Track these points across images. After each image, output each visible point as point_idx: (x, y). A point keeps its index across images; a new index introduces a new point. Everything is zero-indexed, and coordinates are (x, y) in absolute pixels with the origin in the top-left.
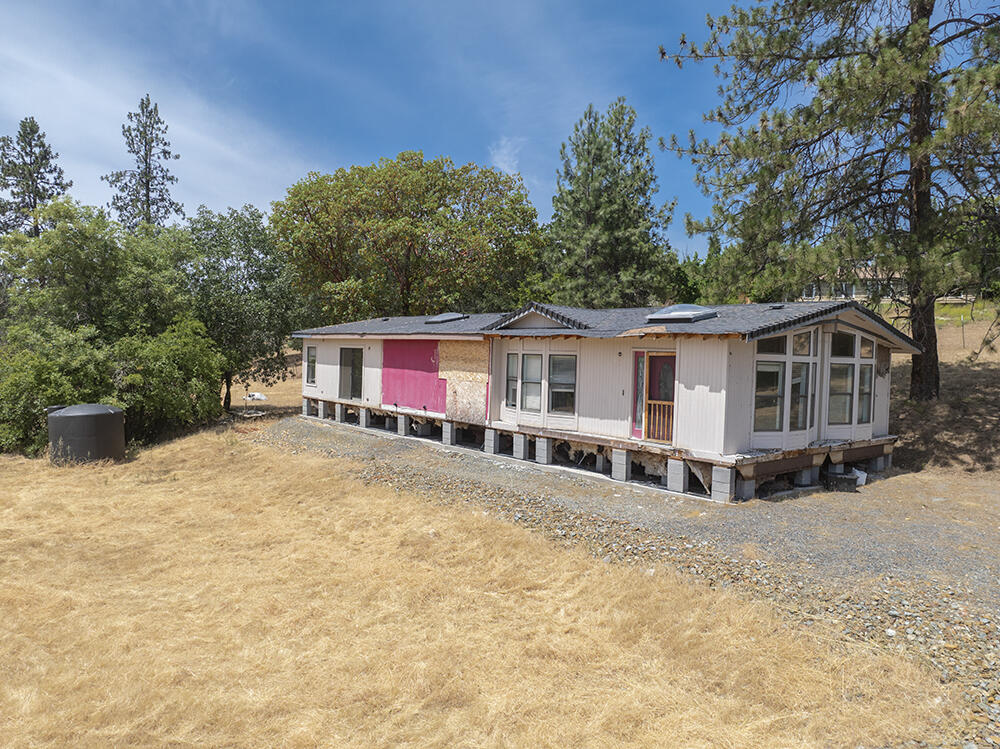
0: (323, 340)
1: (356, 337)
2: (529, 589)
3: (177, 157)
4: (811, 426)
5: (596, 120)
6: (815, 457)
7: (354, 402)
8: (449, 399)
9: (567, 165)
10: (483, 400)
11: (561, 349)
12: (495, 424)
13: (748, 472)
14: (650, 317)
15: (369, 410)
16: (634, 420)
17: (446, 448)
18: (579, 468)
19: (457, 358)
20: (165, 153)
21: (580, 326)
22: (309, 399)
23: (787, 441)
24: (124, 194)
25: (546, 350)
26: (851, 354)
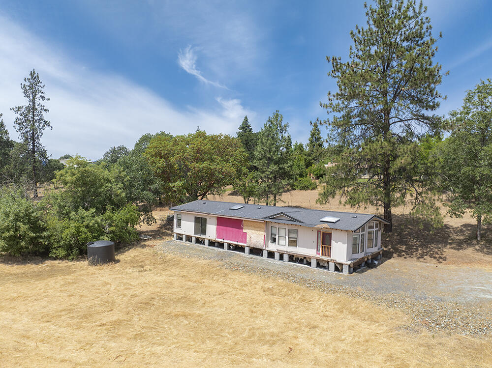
0: (186, 213)
3: (49, 99)
6: (365, 259)
7: (202, 236)
8: (248, 239)
10: (263, 241)
11: (292, 227)
12: (267, 249)
14: (321, 220)
15: (209, 240)
16: (317, 250)
17: (247, 255)
18: (298, 263)
19: (251, 226)
20: (42, 97)
21: (300, 222)
22: (177, 234)
25: (287, 227)
26: (373, 228)
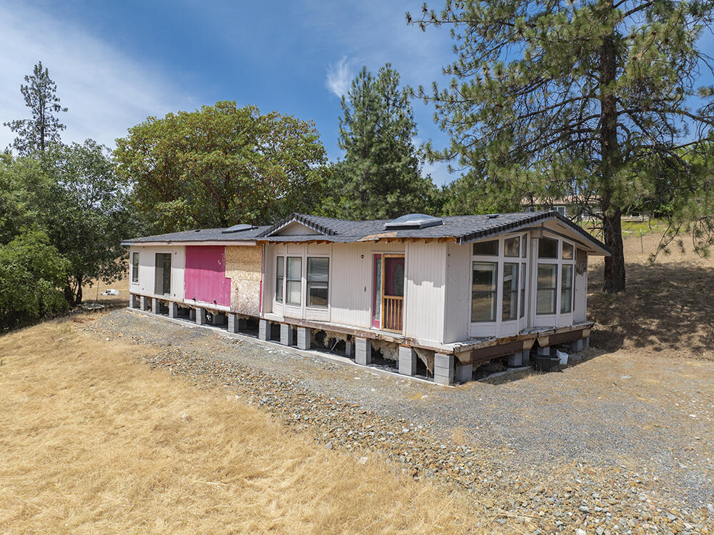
0: (144, 247)
1: (165, 244)
2: (251, 478)
3: (66, 110)
4: (522, 315)
5: (369, 79)
6: (525, 343)
7: (165, 297)
8: (233, 295)
9: (347, 113)
10: (258, 296)
11: (316, 252)
12: (267, 316)
13: (465, 358)
14: (386, 224)
15: (175, 304)
16: (374, 313)
17: (231, 336)
18: (332, 353)
19: (238, 261)
20: (56, 106)
21: (330, 233)
22: (134, 295)
23: (500, 329)
24: (23, 138)
25: (304, 253)
26: (555, 256)
